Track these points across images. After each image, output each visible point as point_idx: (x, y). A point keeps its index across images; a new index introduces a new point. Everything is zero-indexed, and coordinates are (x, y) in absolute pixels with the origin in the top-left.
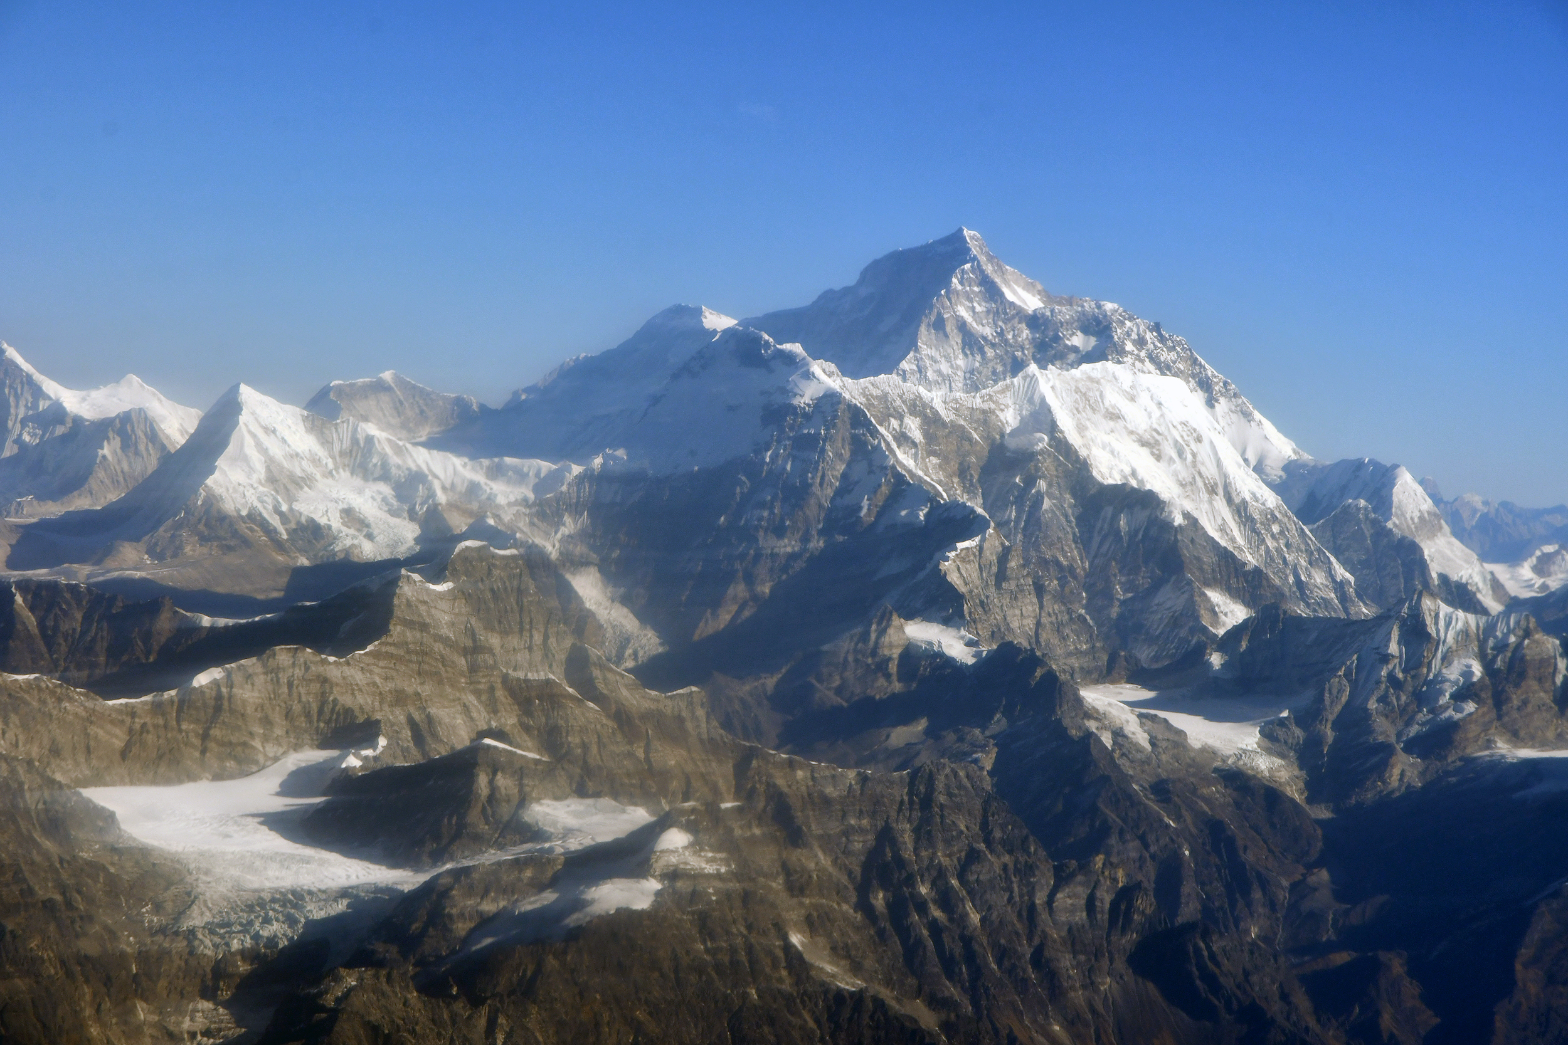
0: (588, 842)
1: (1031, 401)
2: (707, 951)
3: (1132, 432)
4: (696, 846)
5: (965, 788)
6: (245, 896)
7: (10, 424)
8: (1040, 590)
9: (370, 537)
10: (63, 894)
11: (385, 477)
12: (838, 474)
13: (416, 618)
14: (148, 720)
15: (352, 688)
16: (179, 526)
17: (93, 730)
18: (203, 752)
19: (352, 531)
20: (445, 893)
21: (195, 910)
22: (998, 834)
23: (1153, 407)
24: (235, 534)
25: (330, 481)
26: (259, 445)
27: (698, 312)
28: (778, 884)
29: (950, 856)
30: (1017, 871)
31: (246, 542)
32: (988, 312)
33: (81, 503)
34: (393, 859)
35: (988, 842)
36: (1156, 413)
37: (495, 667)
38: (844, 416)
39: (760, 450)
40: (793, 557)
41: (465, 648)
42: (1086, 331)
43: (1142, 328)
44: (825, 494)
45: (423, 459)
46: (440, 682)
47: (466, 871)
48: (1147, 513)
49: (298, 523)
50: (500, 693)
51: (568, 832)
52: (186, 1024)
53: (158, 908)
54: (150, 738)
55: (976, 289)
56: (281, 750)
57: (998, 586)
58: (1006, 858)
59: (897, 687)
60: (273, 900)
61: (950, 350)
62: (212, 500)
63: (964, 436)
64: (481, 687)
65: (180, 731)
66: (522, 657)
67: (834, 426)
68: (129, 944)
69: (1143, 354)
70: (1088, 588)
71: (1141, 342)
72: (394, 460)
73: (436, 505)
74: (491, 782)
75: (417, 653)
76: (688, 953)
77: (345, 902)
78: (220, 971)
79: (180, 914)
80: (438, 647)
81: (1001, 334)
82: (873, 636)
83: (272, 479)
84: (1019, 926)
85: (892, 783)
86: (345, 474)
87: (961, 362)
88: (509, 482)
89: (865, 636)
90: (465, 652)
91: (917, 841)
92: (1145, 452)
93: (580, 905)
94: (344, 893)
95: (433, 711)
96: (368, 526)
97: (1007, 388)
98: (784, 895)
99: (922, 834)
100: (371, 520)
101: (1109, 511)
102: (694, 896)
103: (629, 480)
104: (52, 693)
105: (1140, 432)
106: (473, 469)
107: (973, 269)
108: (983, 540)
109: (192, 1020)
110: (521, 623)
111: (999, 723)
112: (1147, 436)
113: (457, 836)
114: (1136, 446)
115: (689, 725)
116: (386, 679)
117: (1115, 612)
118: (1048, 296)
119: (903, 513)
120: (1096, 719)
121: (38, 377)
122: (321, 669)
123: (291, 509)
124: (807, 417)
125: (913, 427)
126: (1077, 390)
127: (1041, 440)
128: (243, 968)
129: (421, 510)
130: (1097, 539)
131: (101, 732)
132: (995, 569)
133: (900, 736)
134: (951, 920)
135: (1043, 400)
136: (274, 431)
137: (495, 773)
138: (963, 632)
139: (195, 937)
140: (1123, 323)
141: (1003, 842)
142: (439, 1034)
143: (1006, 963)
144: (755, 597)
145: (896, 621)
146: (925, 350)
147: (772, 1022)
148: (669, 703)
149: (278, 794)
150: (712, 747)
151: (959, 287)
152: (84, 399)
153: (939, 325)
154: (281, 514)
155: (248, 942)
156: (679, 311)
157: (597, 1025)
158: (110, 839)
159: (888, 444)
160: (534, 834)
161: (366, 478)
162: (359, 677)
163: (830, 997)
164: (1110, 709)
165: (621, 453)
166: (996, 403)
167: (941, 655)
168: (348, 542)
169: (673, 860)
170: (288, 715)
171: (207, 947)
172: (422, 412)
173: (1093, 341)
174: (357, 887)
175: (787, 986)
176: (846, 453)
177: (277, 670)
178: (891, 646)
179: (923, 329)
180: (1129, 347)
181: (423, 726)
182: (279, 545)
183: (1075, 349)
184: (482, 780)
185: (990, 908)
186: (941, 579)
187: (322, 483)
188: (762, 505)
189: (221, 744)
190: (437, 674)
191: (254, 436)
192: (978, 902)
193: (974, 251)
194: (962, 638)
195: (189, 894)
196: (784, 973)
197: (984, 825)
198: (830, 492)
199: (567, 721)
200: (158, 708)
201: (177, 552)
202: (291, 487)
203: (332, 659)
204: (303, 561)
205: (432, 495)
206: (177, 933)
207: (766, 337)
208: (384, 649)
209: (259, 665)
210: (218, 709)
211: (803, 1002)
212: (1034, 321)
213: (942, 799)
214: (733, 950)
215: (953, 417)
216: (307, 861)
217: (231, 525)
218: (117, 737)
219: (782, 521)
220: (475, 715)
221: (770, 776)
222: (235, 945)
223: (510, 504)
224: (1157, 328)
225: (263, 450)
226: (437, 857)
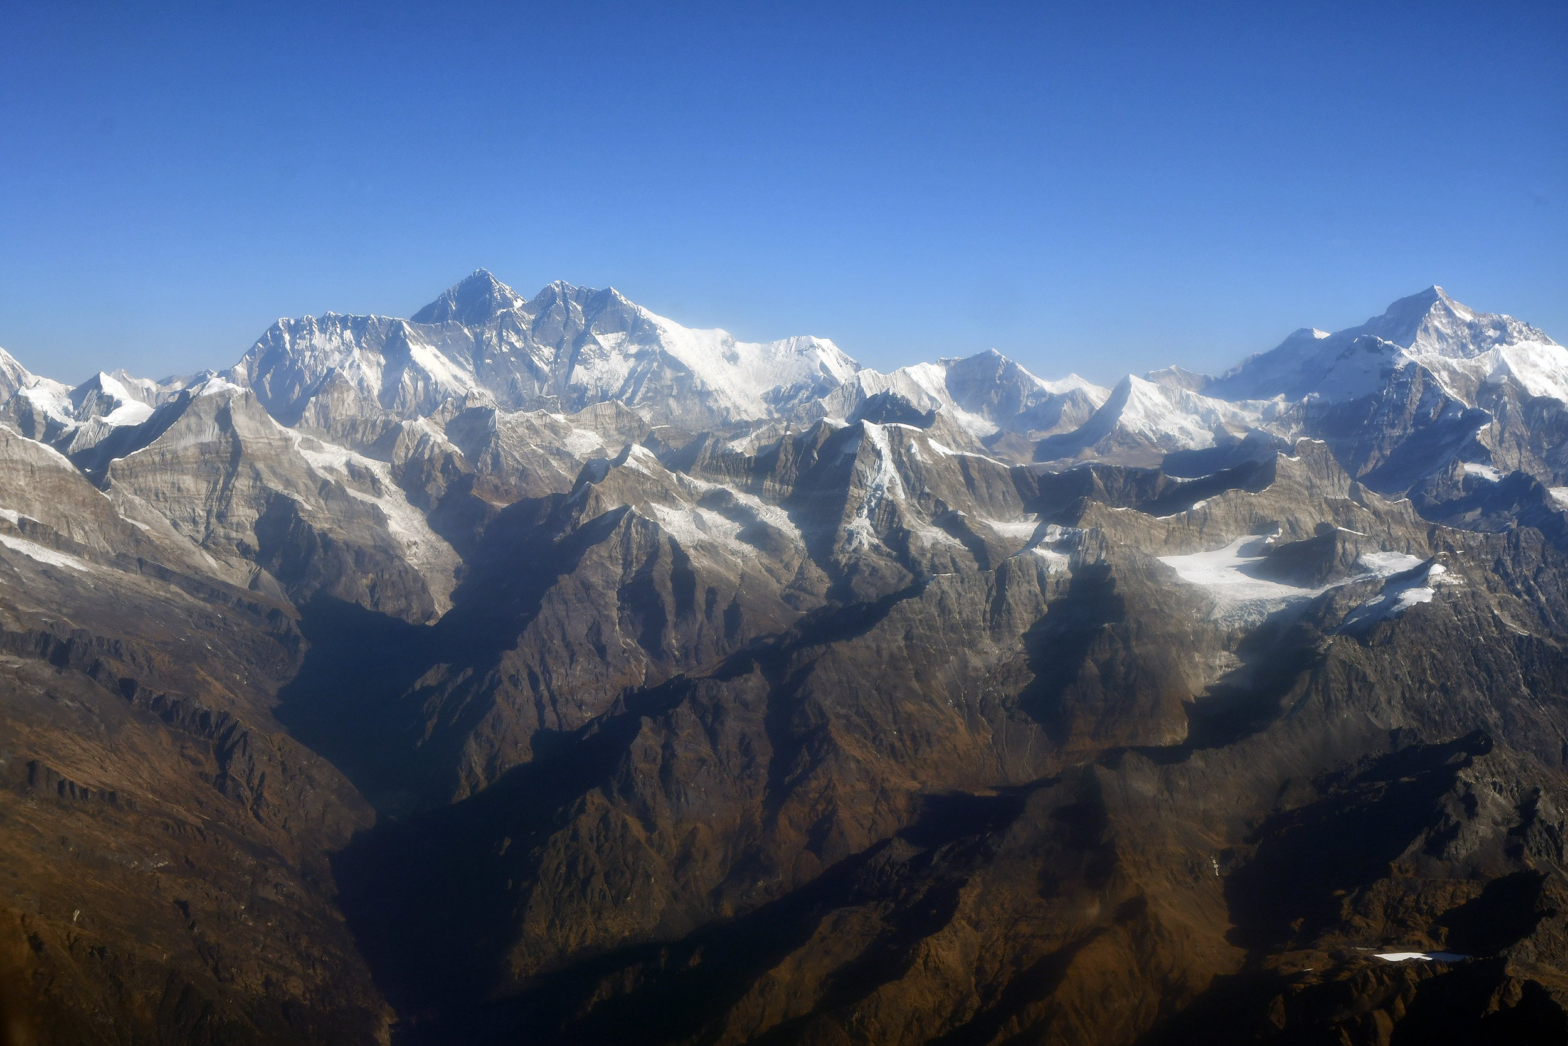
0: (1392, 572)
1: (1497, 360)
2: (1458, 620)
3: (1543, 373)
4: (1448, 571)
5: (1533, 539)
6: (1238, 603)
7: (1022, 398)
8: (1519, 447)
9: (1192, 439)
10: (1159, 606)
11: (1196, 412)
12: (1418, 399)
13: (1286, 474)
14: (1175, 525)
15: (1263, 507)
16: (1109, 439)
17: (1152, 531)
18: (1201, 539)
19: (1184, 437)
20: (1333, 598)
21: (1216, 611)
22: (1550, 560)
23: (1551, 360)
24: (1134, 441)
25: (1172, 415)
26: (1140, 401)
27: (1311, 332)
28: (1484, 588)
29: (1529, 570)
30: (1560, 576)
31: (1139, 444)
32: (1449, 322)
33: (1056, 431)
34: (1301, 585)
35: (1545, 562)
36: (1553, 363)
37: (1321, 494)
38: (1419, 373)
39: (1381, 390)
40: (1400, 437)
41: (1307, 486)
42: (1495, 328)
43: (1521, 325)
44: (1412, 408)
45: (1211, 402)
46: (1299, 502)
47: (1341, 588)
48: (1556, 409)
49: (1161, 435)
50: (1324, 506)
51: (1380, 568)
52: (1218, 662)
53: (1199, 610)
54: (1177, 534)
55: (1442, 312)
56: (1234, 536)
57: (1500, 445)
58: (1554, 570)
59: (1463, 494)
60: (1251, 605)
61: (1432, 341)
62: (1122, 427)
63: (1467, 378)
64: (1316, 503)
65: (1190, 530)
66: (1330, 489)
67: (1415, 377)
68: (1189, 627)
69: (1522, 337)
70: (1531, 444)
71: (1520, 332)
72: (1199, 404)
73: (1221, 423)
74: (1343, 547)
75: (1288, 490)
76: (1450, 621)
77: (1285, 604)
78: (1230, 637)
79: (1209, 613)
80: (1296, 486)
81: (1455, 332)
82: (1450, 472)
83: (1147, 416)
84: (1563, 601)
85: (1500, 538)
86: (1178, 412)
87: (1437, 346)
88: (1250, 411)
89: (1446, 472)
90: (1307, 488)
91: (1513, 564)
92: (1550, 381)
93: (1397, 601)
94: (1283, 600)
95: (1297, 515)
96: (1191, 434)
97: (1486, 355)
98: (1487, 592)
99: (1516, 561)
100: (1192, 431)
101: (1538, 409)
102: (1450, 595)
103: (1321, 406)
104: (1134, 515)
105: (1547, 372)
106: (1234, 406)
107: (1440, 304)
108: (1492, 425)
109: (1220, 660)
110: (1328, 474)
111: (1516, 508)
112: (1550, 374)
113: (1330, 572)
114: (1546, 379)
115: (1405, 516)
116: (1276, 502)
117: (1544, 455)
118: (1474, 314)
119: (1450, 414)
120: (1559, 504)
121: (1032, 377)
122: (1249, 499)
123: (1157, 429)
124: (1401, 373)
125: (1445, 375)
126: (1517, 355)
127: (1504, 378)
128: (1241, 635)
129: (1214, 426)
130: (1532, 423)
131: (1156, 532)
132: (1498, 438)
133: (1470, 516)
134: (1532, 600)
135: (1503, 360)
136: (1146, 395)
137: (1344, 543)
138: (1491, 467)
139: (1218, 623)
140: (1511, 324)
141: (1553, 563)
142: (1370, 664)
143: (1559, 619)
144: (1383, 456)
145: (1460, 464)
146: (1420, 342)
147: (1492, 652)
148: (1395, 506)
149: (1237, 556)
150: (1416, 525)
151: (1434, 312)
152: (1053, 385)
153: (1426, 330)
154: (1153, 431)
155: (1243, 624)
156: (1303, 331)
157: (1421, 657)
158: (1174, 580)
159: (1440, 384)
160: (1365, 569)
161: (1187, 413)
162: (1265, 502)
163: (1516, 639)
164: (1563, 499)
165: (1316, 395)
166: (1481, 362)
167: (1482, 478)
168: (1184, 442)
169: (1438, 579)
170: (1236, 520)
171: (1224, 627)
172: (1189, 383)
173: (1498, 333)
174: (1289, 597)
175: (1496, 635)
176: (1421, 389)
177: (1230, 500)
178: (1459, 475)
179: (1418, 332)
180: (1515, 334)
181: (1294, 523)
182: (1153, 445)
183: (1490, 337)
184: (1339, 546)
185: (1549, 594)
186: (1478, 444)
187: (1169, 416)
188: (1384, 415)
189: (1208, 535)
190: (1297, 499)
191: (1138, 397)
192: (1544, 592)
193: (1440, 296)
194: (1491, 470)
195: (1212, 603)
196: (1494, 629)
197: (1543, 556)
198: (1415, 407)
199: (1355, 517)
200: (1179, 519)
201: (1109, 450)
202: (1156, 419)
203: (1252, 494)
204: (1165, 452)
205: (1218, 419)
206: (1209, 621)
207: (1379, 339)
208: (1274, 488)
209: (1221, 498)
210: (1206, 519)
211: (1504, 642)
212: (1470, 326)
213: (1524, 544)
214: (1470, 619)
215: (1462, 370)
216: (1262, 586)
217: (1132, 437)
218: (1161, 533)
219: (1394, 421)
220: (1314, 516)
221: (1444, 538)
222: (1237, 625)
223: (1251, 421)
224: (1527, 325)
225: (1143, 403)
226: (1322, 582)
